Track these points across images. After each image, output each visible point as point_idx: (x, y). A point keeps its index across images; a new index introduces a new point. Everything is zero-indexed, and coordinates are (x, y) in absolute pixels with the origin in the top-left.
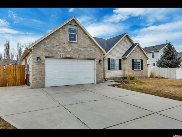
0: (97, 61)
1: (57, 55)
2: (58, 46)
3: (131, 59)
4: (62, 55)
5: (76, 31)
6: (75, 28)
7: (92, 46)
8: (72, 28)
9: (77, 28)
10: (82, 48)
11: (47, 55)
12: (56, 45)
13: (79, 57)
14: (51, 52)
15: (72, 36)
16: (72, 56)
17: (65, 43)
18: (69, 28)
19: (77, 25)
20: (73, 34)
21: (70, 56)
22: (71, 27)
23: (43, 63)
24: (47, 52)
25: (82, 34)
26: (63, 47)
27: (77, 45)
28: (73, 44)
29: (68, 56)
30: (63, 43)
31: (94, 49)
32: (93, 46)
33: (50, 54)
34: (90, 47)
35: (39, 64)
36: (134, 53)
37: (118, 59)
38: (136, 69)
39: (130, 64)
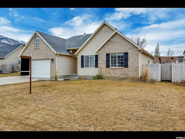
2: (30, 53)
5: (39, 40)
8: (37, 38)
17: (33, 50)
25: (42, 41)
27: (39, 50)
28: (37, 50)
36: (110, 45)
37: (94, 56)
38: (114, 67)
39: (103, 60)
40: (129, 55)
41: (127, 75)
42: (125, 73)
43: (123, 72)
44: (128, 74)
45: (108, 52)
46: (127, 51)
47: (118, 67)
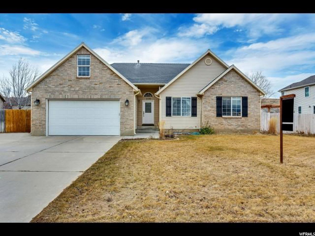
0: (122, 103)
1: (61, 97)
2: (62, 84)
3: (214, 97)
4: (68, 95)
5: (89, 61)
6: (88, 58)
7: (114, 79)
8: (84, 58)
9: (90, 58)
10: (96, 84)
11: (48, 97)
12: (60, 84)
13: (92, 98)
14: (53, 92)
15: (84, 70)
16: (81, 97)
17: (71, 81)
18: (79, 59)
19: (90, 54)
20: (85, 67)
21: (79, 96)
22: (82, 58)
23: (43, 106)
24: (49, 93)
25: (97, 65)
26: (69, 86)
27: (88, 81)
28: (83, 80)
29: (76, 96)
30: (69, 81)
31: (118, 84)
32: (116, 80)
33: (52, 95)
34: (110, 82)
35: (39, 107)
36: (223, 86)
37: (190, 98)
38: (228, 115)
39: (211, 106)
40: (249, 101)
41: (246, 127)
42: (244, 123)
43: (241, 123)
44: (248, 125)
45: (219, 95)
46: (245, 95)
47: (233, 115)
